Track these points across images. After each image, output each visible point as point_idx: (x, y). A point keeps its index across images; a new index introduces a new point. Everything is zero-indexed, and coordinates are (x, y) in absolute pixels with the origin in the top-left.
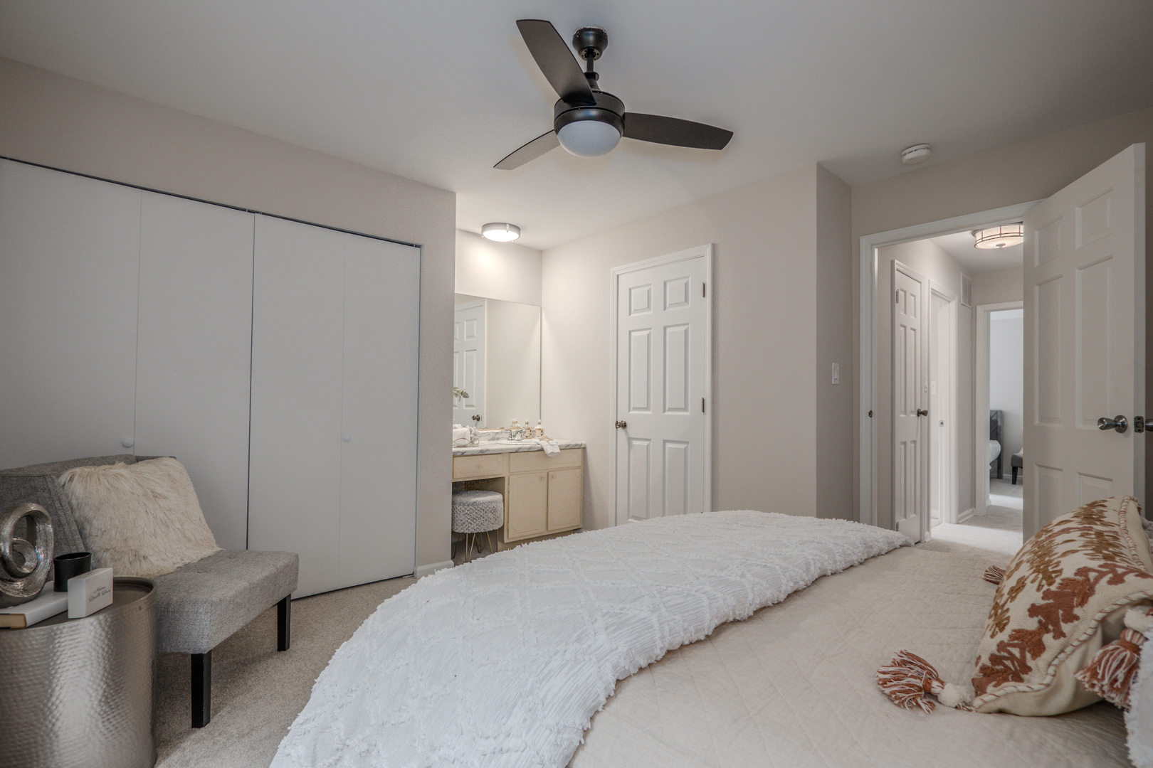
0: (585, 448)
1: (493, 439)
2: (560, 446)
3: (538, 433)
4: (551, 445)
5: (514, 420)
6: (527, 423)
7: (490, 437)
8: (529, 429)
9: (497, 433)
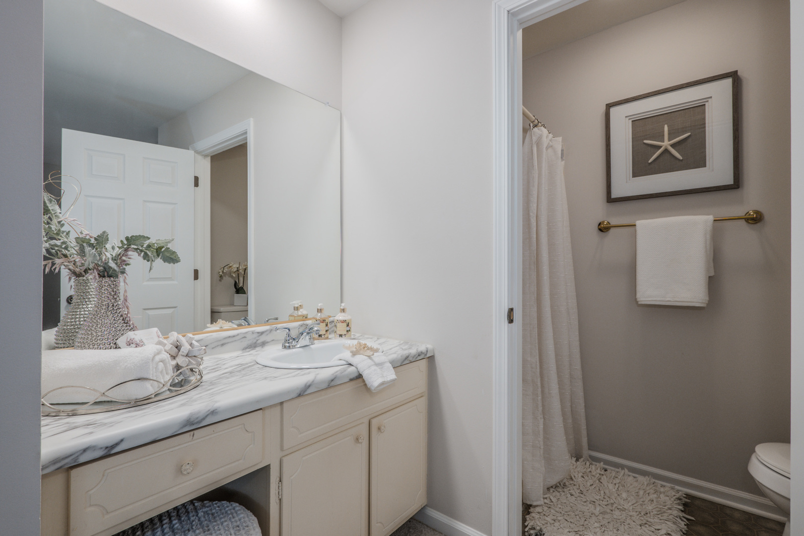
0: (431, 359)
1: (253, 346)
2: (392, 362)
3: (341, 328)
4: (377, 365)
5: (296, 303)
6: (320, 311)
7: (246, 343)
8: (324, 321)
9: (262, 333)
